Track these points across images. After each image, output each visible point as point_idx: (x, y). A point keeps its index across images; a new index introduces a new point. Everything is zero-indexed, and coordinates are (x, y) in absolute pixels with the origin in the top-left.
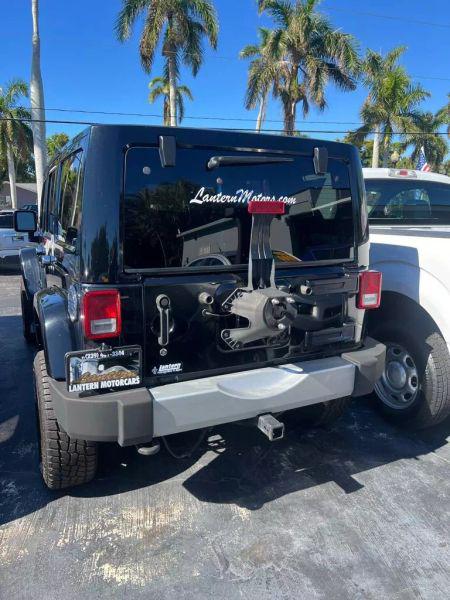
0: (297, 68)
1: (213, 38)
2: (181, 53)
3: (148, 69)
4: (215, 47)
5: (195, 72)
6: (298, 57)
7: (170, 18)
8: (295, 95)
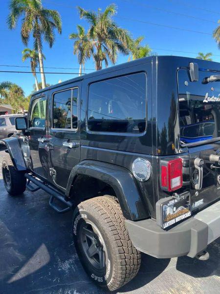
0: (101, 44)
1: (59, 29)
2: (43, 36)
3: (26, 44)
4: (61, 33)
5: (51, 46)
6: (101, 39)
7: (36, 18)
8: (101, 58)
